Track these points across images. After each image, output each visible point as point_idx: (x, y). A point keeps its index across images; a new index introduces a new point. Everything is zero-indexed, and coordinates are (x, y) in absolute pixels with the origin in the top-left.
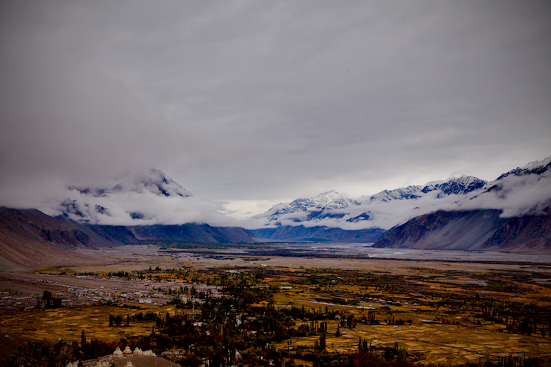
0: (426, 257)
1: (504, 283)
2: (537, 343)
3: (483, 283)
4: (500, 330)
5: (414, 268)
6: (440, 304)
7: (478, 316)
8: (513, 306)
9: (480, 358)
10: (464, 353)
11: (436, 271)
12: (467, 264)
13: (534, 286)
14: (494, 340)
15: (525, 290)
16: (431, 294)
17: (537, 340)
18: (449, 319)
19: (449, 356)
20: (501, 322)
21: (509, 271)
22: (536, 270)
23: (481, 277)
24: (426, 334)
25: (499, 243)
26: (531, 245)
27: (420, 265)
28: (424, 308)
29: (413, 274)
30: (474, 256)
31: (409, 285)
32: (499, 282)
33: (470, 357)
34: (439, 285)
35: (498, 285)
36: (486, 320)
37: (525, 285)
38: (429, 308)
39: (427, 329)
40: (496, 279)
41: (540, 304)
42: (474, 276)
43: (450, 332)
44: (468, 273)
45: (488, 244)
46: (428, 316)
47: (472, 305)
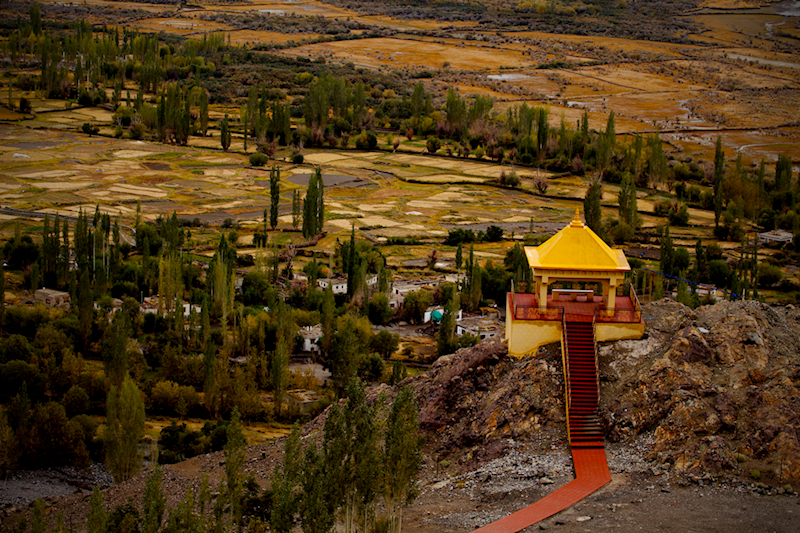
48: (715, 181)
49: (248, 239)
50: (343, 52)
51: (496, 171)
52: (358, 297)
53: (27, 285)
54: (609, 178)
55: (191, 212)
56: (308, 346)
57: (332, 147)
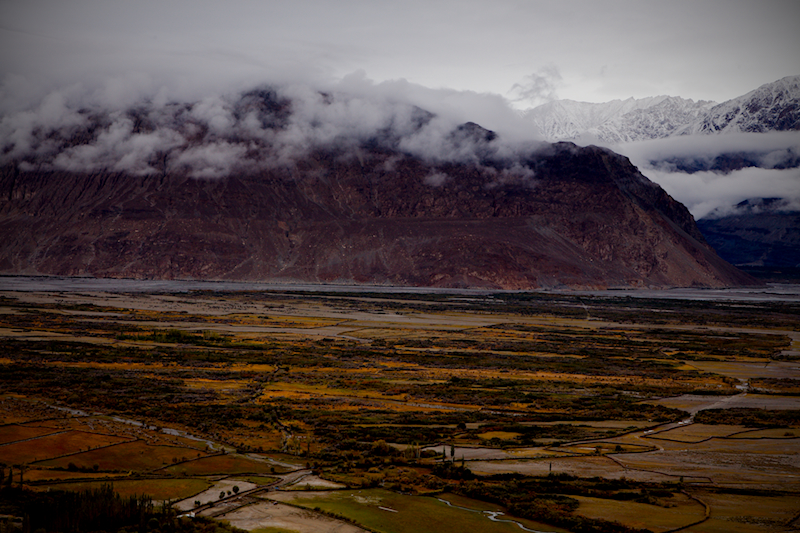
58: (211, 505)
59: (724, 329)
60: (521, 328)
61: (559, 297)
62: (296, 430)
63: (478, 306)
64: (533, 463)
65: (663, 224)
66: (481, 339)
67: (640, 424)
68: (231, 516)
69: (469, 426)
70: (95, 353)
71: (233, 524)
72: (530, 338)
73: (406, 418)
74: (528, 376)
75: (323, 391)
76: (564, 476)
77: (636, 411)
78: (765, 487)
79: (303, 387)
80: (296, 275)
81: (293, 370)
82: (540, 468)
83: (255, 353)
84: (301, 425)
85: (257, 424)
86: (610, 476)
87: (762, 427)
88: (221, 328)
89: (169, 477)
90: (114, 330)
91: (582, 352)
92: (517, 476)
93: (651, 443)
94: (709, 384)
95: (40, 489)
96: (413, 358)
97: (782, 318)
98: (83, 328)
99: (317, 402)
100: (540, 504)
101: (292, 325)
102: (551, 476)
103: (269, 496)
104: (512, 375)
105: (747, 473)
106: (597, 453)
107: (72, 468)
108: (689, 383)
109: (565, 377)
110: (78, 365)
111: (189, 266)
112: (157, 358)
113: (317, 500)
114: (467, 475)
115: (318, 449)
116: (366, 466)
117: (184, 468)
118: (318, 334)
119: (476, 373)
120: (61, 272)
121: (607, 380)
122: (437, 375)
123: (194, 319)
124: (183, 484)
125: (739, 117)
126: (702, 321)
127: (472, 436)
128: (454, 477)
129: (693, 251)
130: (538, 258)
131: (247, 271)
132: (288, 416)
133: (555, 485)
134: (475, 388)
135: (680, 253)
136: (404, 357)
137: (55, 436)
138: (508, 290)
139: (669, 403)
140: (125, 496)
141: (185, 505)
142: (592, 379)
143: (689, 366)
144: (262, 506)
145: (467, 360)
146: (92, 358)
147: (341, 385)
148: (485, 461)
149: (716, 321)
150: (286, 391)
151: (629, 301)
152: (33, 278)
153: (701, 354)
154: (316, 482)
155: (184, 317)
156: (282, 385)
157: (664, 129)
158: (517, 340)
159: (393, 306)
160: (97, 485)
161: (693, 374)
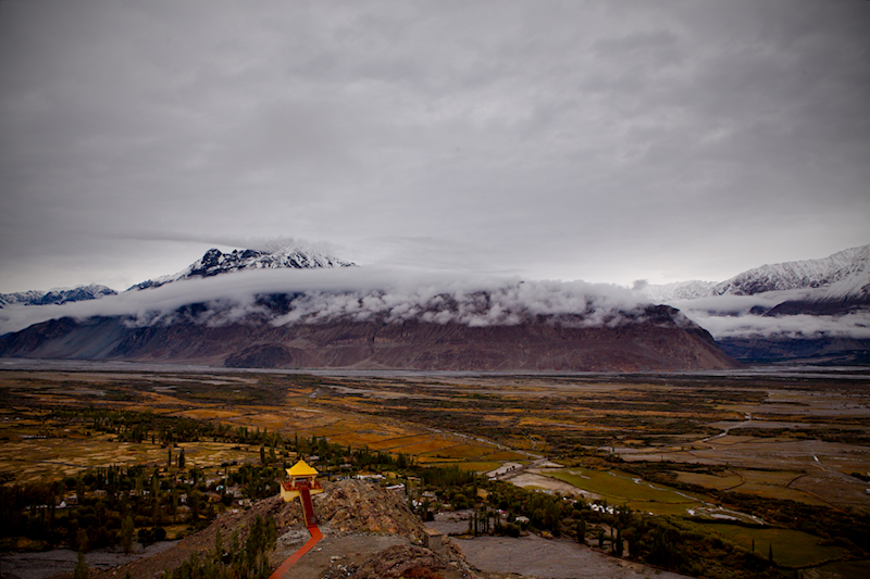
0: (43, 367)
1: (124, 392)
2: (146, 450)
3: (102, 393)
4: (110, 440)
5: (26, 380)
6: (49, 417)
7: (89, 428)
8: (128, 415)
9: (80, 472)
10: (65, 467)
11: (51, 382)
12: (88, 374)
13: (153, 394)
14: (101, 451)
15: (143, 398)
16: (40, 407)
17: (147, 447)
18: (55, 432)
19: (46, 473)
20: (113, 432)
21: (131, 380)
22: (158, 379)
23: (100, 387)
24: (23, 452)
25: (125, 353)
26: (156, 355)
27: (33, 376)
28: (28, 422)
29: (22, 386)
30: (97, 366)
31: (15, 397)
32: (118, 391)
33: (70, 472)
34: (51, 396)
35: (116, 395)
36: (98, 430)
37: (145, 394)
38: (34, 422)
39: (27, 446)
40: (116, 388)
41: (156, 412)
42: (93, 386)
43: (53, 446)
44: (86, 383)
45: (113, 354)
46: (31, 431)
47: (85, 416)
48: (296, 444)
49: (162, 470)
50: (187, 414)
51: (234, 445)
52: (197, 485)
53: (92, 489)
54: (266, 445)
55: (144, 463)
56: (183, 500)
57: (186, 441)
58: (503, 474)
59: (733, 389)
60: (635, 390)
61: (651, 375)
62: (537, 439)
63: (613, 381)
64: (652, 455)
65: (698, 340)
66: (617, 396)
67: (701, 436)
68: (513, 480)
69: (618, 437)
70: (443, 404)
71: (515, 484)
72: (640, 395)
73: (588, 434)
74: (642, 413)
75: (547, 421)
76: (669, 462)
77: (699, 430)
78: (770, 467)
79: (538, 419)
80: (528, 368)
81: (532, 411)
82: (657, 458)
83: (514, 403)
84: (539, 437)
85: (519, 437)
86: (691, 462)
87: (763, 437)
88: (497, 392)
89: (482, 461)
90: (449, 393)
91: (667, 401)
92: (646, 461)
93: (708, 445)
94: (731, 416)
95: (425, 466)
96: (587, 405)
97: (761, 383)
98: (436, 393)
99: (545, 426)
100: (660, 475)
101: (528, 390)
102: (662, 462)
103: (529, 470)
104: (634, 413)
105: (759, 460)
106: (682, 450)
107: (438, 456)
108: (721, 415)
109: (660, 413)
110: (435, 409)
111: (480, 365)
112: (470, 406)
113: (551, 472)
114: (622, 461)
115: (549, 448)
116: (572, 457)
117: (489, 457)
118: (541, 395)
119: (617, 412)
120: (424, 368)
121: (680, 415)
122: (599, 413)
123: (484, 388)
124: (489, 464)
125: (730, 288)
126: (722, 386)
127: (620, 442)
128: (615, 462)
129: (713, 352)
130: (639, 357)
131: (505, 367)
132: (533, 433)
133: (664, 466)
134: (618, 419)
135: (707, 353)
136: (582, 405)
137: (429, 442)
138: (626, 373)
139: (714, 425)
140: (465, 470)
141: (491, 474)
142: (674, 414)
143: (720, 407)
144: (526, 475)
145: (612, 406)
146: (441, 406)
147: (555, 418)
148: (629, 454)
149: (729, 385)
150: (531, 421)
151: (684, 376)
152: (412, 371)
153: (725, 401)
154: (550, 464)
155: (479, 387)
156: (528, 418)
157: (694, 295)
158: (634, 396)
159: (573, 381)
160: (452, 464)
161: (723, 411)
